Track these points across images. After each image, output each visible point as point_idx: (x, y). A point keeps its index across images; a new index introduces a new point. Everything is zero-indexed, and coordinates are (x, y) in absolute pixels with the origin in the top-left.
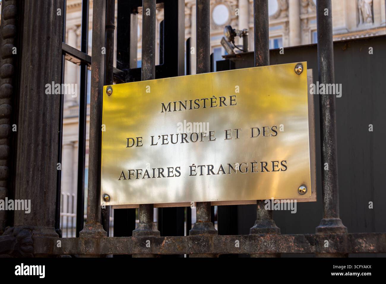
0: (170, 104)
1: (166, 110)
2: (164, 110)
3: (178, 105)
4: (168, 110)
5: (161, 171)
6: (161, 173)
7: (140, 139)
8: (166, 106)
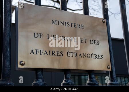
0: (56, 21)
1: (54, 23)
2: (53, 23)
3: (60, 22)
4: (55, 23)
5: (53, 52)
6: (54, 53)
7: (41, 35)
8: (54, 21)
